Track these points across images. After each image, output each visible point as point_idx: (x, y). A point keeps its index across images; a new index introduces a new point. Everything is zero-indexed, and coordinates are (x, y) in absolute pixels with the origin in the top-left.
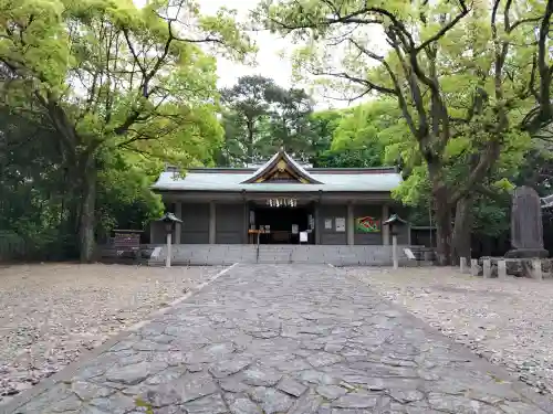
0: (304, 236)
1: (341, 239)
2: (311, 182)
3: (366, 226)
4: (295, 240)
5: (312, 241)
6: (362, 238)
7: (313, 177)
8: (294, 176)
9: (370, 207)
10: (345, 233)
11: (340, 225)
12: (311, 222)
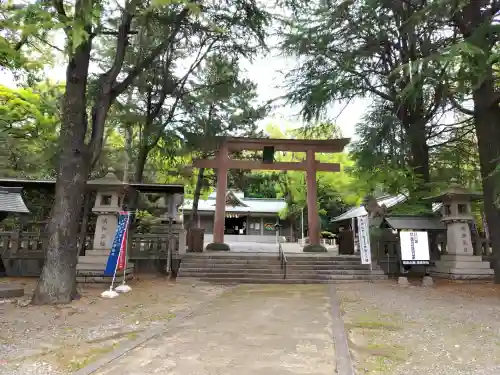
0: (241, 231)
1: (258, 232)
2: (245, 206)
3: (270, 228)
4: (237, 233)
5: (245, 233)
6: (267, 232)
7: (245, 202)
8: (236, 203)
9: (269, 218)
10: (260, 230)
11: (257, 227)
12: (245, 225)
